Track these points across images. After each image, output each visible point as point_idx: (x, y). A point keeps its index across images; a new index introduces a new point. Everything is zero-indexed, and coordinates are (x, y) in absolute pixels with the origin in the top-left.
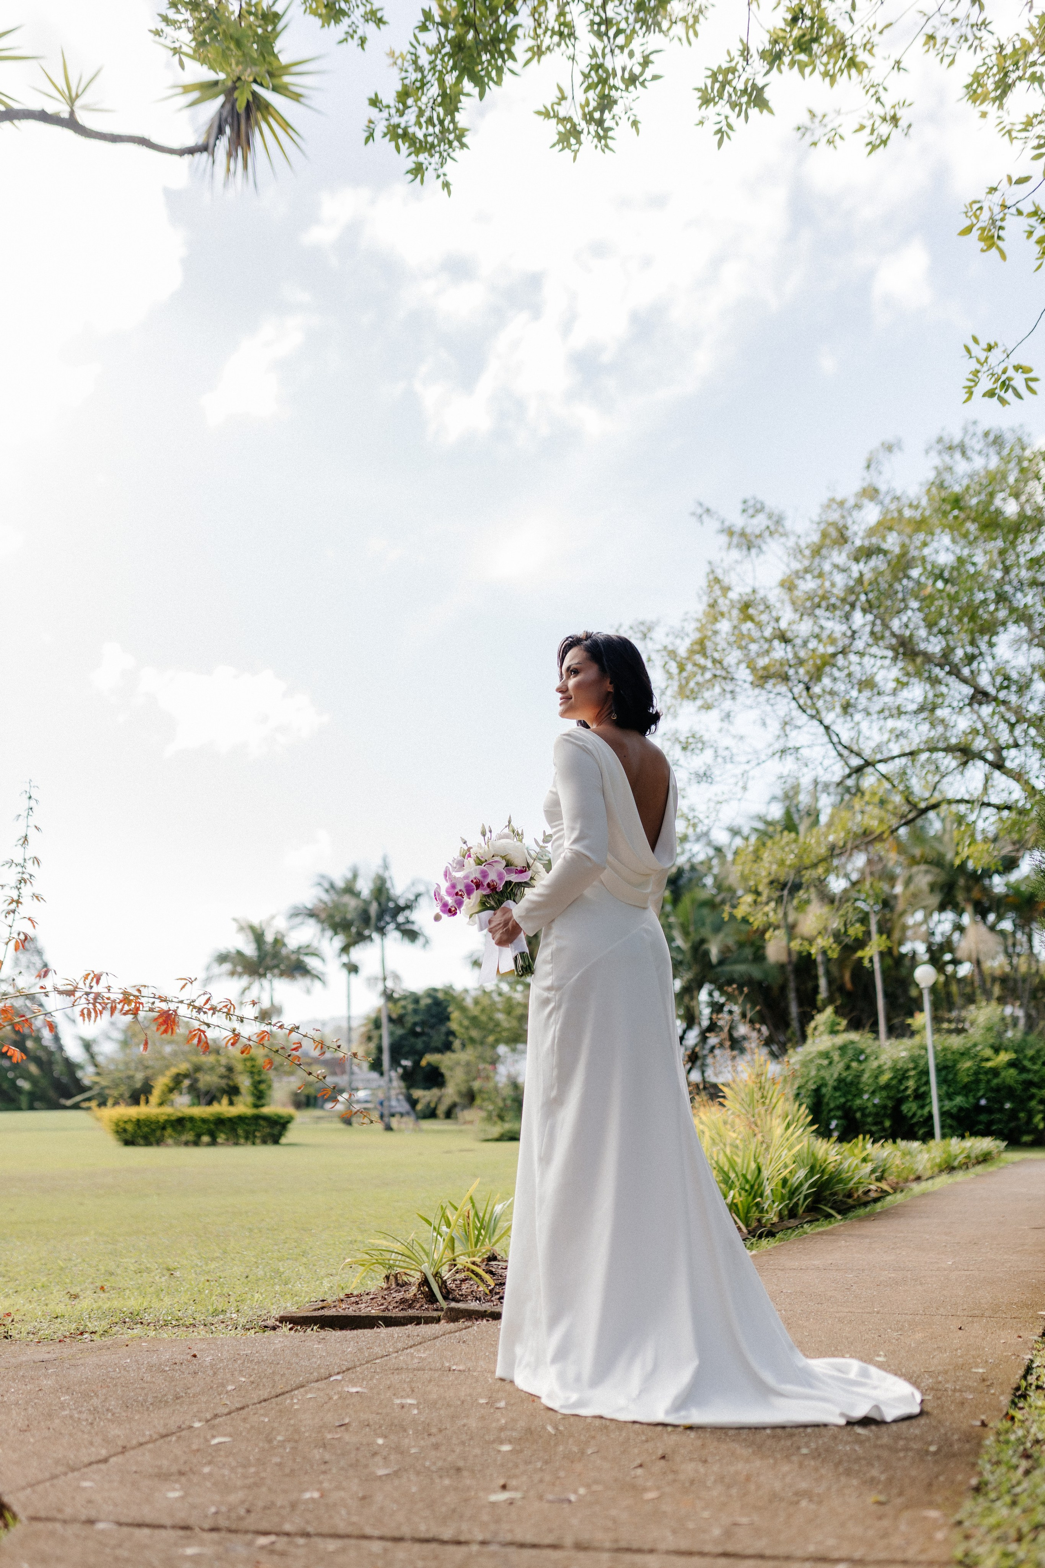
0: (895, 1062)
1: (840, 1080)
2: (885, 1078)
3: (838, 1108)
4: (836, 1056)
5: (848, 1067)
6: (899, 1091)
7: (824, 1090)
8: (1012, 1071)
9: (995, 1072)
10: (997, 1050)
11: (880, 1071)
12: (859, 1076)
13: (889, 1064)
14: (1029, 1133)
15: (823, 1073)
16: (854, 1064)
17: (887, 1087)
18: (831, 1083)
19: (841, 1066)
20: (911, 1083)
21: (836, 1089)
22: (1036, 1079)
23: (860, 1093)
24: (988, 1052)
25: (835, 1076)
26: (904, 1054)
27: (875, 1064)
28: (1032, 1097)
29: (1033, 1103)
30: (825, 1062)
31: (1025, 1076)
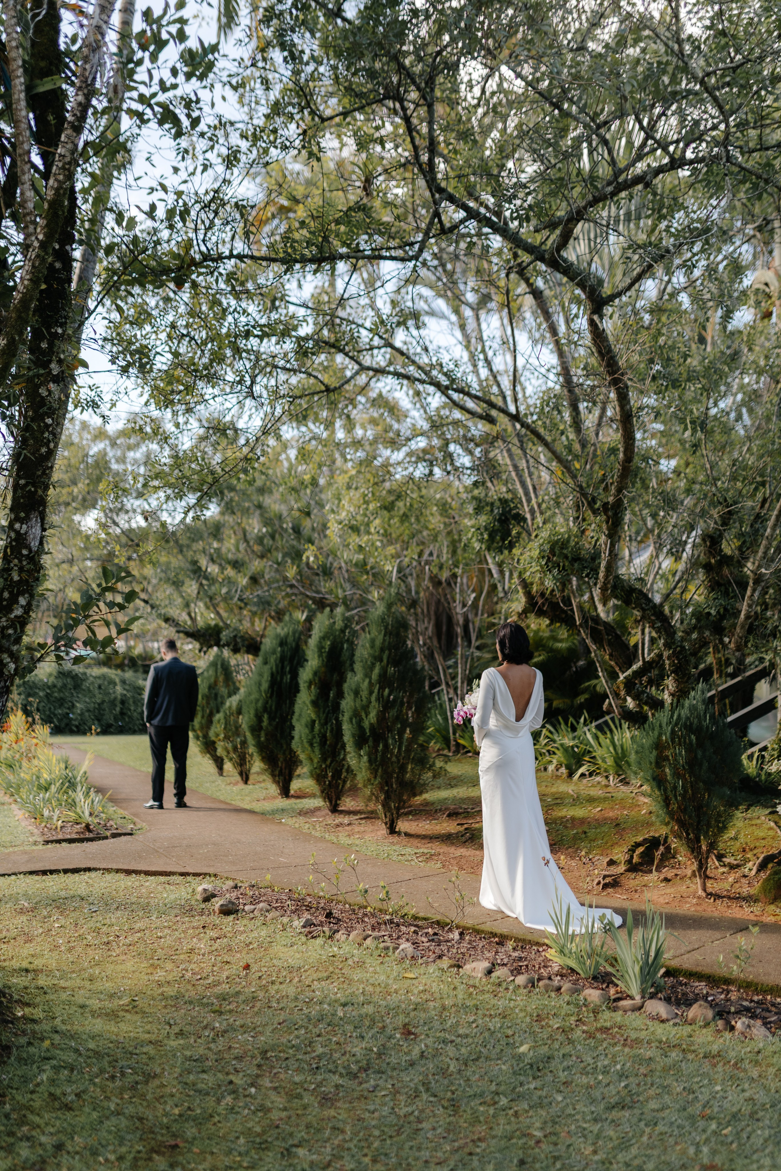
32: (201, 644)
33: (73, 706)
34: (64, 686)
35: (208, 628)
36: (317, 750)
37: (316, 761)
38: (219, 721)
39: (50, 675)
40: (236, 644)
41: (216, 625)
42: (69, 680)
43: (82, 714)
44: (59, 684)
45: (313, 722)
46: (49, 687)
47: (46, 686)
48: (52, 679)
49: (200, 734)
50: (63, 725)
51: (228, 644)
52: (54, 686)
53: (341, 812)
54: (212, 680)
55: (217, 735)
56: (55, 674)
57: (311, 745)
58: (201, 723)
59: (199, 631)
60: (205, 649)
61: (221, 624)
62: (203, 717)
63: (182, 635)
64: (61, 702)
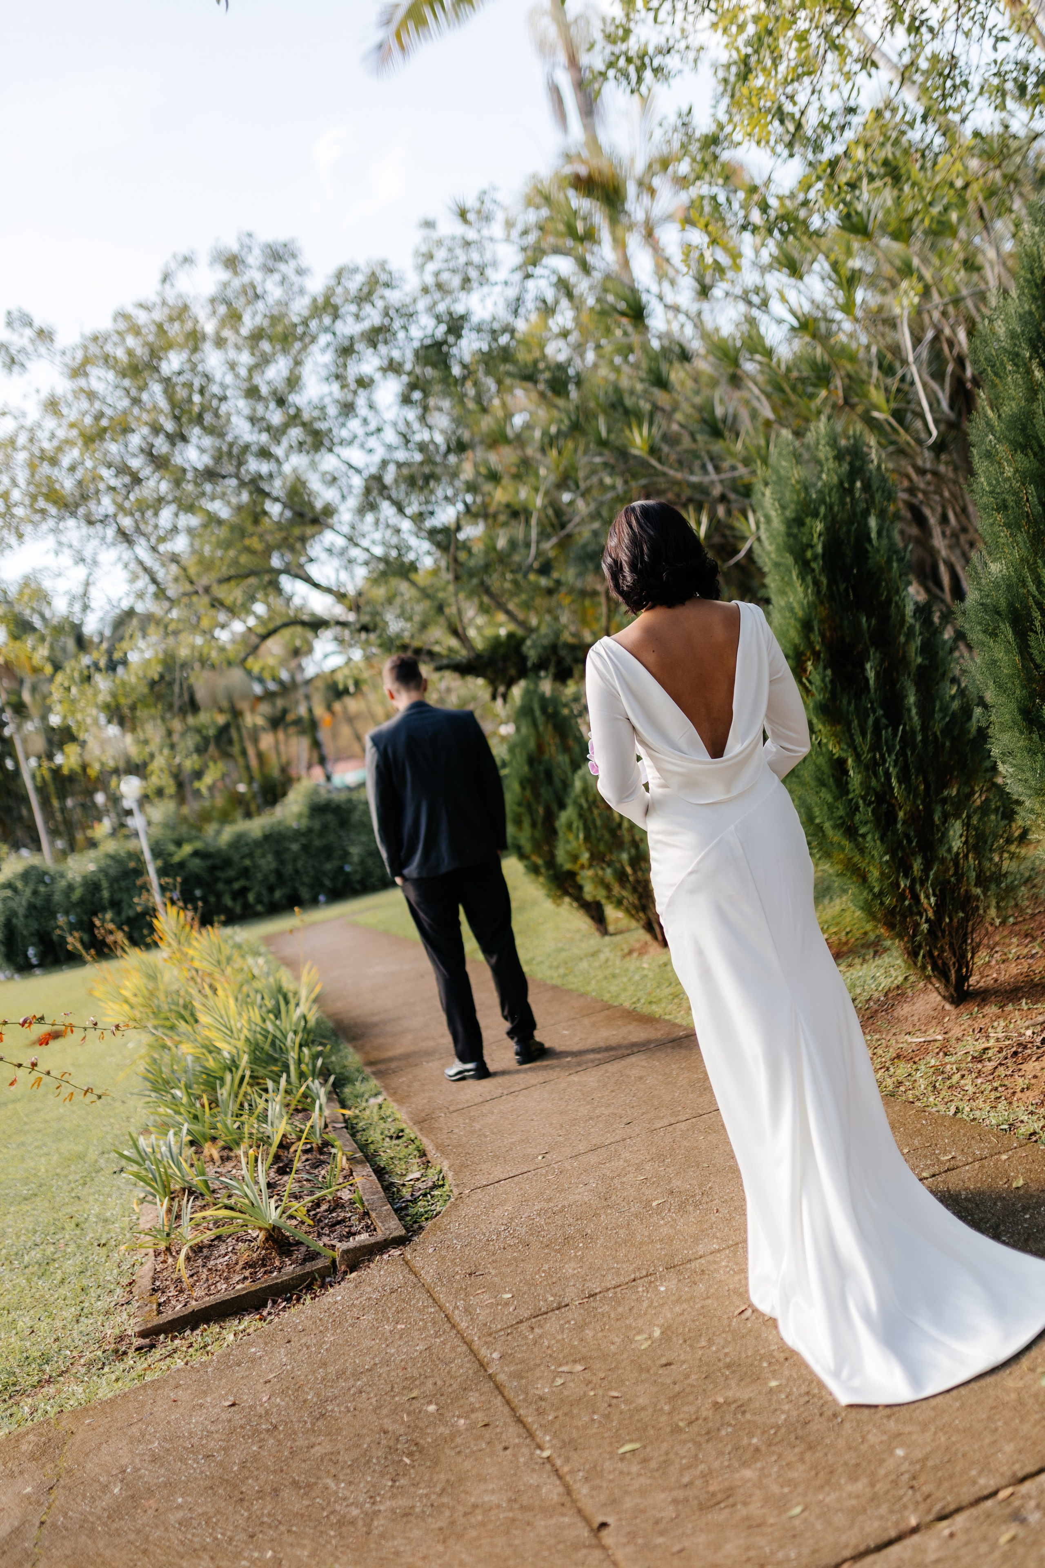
0: (84, 878)
1: (31, 907)
2: (76, 895)
3: (32, 935)
4: (19, 885)
5: (35, 893)
6: (93, 903)
7: (14, 921)
8: (197, 861)
9: (182, 865)
10: (179, 843)
11: (71, 887)
12: (48, 898)
13: (79, 879)
14: (218, 913)
15: (11, 904)
16: (42, 889)
17: (82, 901)
18: (21, 911)
19: (28, 892)
20: (106, 894)
21: (26, 917)
22: (218, 862)
23: (53, 915)
24: (172, 848)
25: (24, 903)
26: (92, 867)
27: (63, 883)
28: (217, 880)
29: (220, 886)
30: (9, 893)
31: (209, 862)
32: (493, 682)
33: (346, 855)
34: (325, 827)
35: (496, 644)
36: (873, 842)
37: (874, 874)
38: (569, 826)
39: (300, 816)
40: (560, 662)
41: (511, 636)
42: (330, 817)
43: (362, 862)
44: (317, 825)
45: (839, 766)
46: (303, 834)
47: (298, 834)
48: (304, 823)
49: (540, 862)
50: (339, 884)
51: (542, 665)
52: (310, 830)
53: (982, 996)
54: (532, 744)
55: (575, 858)
56: (306, 811)
57: (851, 832)
58: (533, 838)
59: (479, 656)
60: (501, 689)
61: (520, 632)
62: (534, 825)
63: (448, 675)
64: (327, 852)
